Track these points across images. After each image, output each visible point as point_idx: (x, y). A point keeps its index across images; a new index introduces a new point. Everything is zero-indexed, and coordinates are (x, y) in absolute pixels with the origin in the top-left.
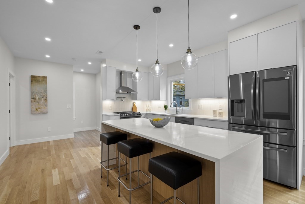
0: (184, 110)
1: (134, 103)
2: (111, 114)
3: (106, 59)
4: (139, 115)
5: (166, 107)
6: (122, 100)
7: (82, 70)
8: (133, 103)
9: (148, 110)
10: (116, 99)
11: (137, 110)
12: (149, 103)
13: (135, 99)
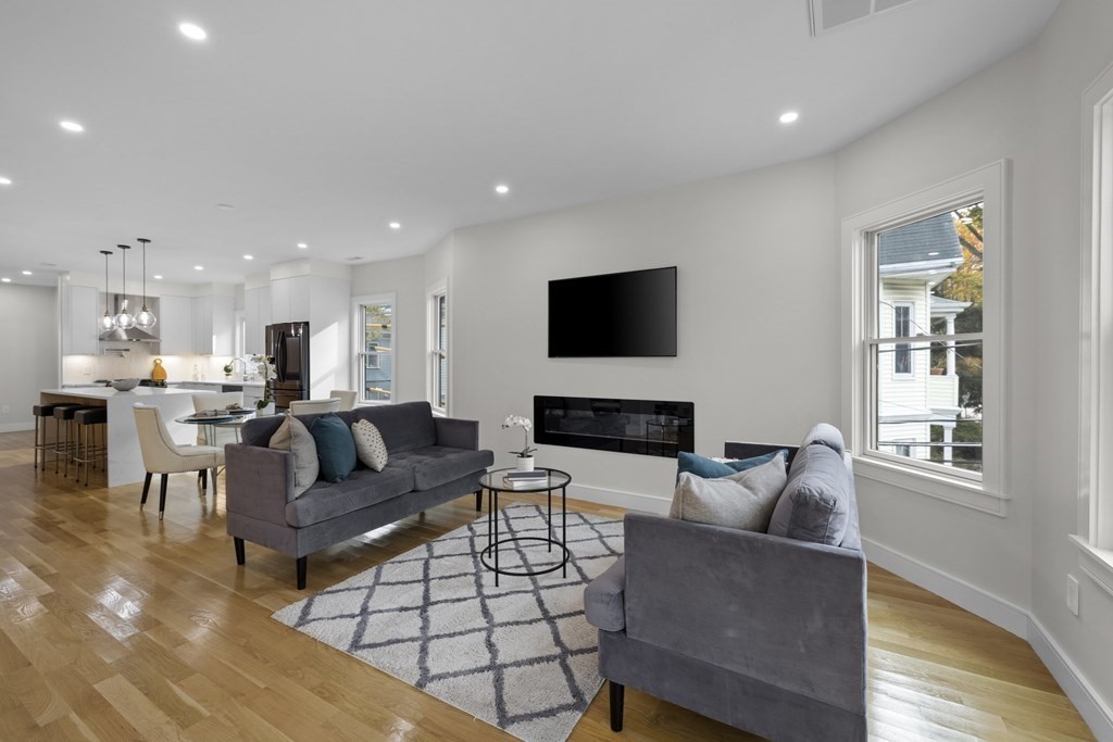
1: (158, 362)
2: (90, 383)
3: (71, 271)
5: (227, 370)
6: (122, 356)
7: (6, 280)
8: (155, 361)
9: (195, 376)
10: (101, 353)
11: (165, 376)
12: (200, 361)
13: (158, 354)
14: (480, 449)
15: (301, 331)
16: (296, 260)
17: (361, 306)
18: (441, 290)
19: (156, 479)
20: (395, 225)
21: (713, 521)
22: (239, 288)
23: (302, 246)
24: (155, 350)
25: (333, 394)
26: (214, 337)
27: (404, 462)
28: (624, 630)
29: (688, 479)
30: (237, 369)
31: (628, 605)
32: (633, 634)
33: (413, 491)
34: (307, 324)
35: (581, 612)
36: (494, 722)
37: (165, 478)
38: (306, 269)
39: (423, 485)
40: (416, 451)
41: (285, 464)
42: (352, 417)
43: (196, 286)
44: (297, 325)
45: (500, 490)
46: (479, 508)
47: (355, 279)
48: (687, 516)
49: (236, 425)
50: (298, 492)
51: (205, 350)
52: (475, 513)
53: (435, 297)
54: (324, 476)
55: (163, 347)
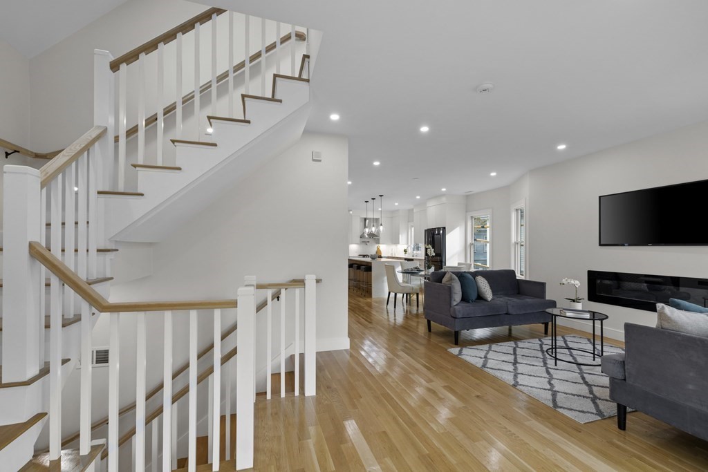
0: (418, 254)
5: (405, 251)
6: (366, 244)
8: (378, 247)
9: (392, 254)
10: (360, 243)
11: (381, 253)
12: (393, 247)
14: (547, 298)
15: (441, 232)
16: (438, 196)
18: (521, 205)
19: (392, 295)
20: (493, 174)
21: (682, 330)
22: (411, 211)
23: (444, 190)
24: (378, 242)
25: (459, 264)
26: (400, 236)
27: (501, 299)
28: (625, 380)
29: (663, 307)
30: (410, 251)
31: (626, 367)
32: (630, 381)
33: (506, 314)
34: (444, 228)
35: (600, 365)
36: (551, 405)
37: (396, 295)
38: (444, 199)
39: (511, 311)
40: (507, 295)
41: (450, 290)
42: (475, 274)
43: (393, 212)
44: (439, 229)
45: (558, 316)
46: (546, 332)
47: (469, 202)
48: (664, 326)
49: (421, 276)
50: (455, 303)
51: (395, 241)
52: (544, 335)
53: (517, 210)
54: (465, 299)
55: (381, 241)
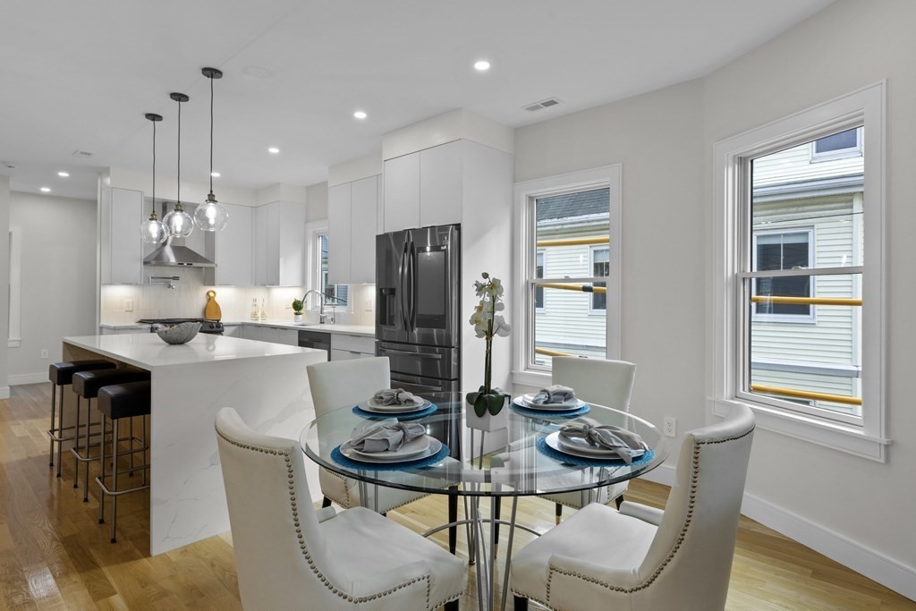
0: (338, 314)
1: (211, 294)
2: (133, 324)
3: (111, 169)
4: (215, 329)
5: (297, 306)
6: (170, 286)
7: (46, 190)
8: (208, 294)
9: (254, 315)
10: (145, 283)
12: (260, 294)
13: (212, 283)
17: (531, 198)
24: (208, 278)
26: (282, 261)
30: (309, 305)
34: (458, 227)
43: (258, 190)
